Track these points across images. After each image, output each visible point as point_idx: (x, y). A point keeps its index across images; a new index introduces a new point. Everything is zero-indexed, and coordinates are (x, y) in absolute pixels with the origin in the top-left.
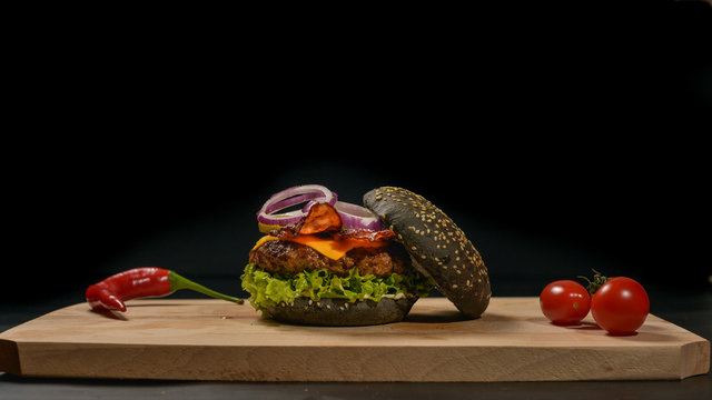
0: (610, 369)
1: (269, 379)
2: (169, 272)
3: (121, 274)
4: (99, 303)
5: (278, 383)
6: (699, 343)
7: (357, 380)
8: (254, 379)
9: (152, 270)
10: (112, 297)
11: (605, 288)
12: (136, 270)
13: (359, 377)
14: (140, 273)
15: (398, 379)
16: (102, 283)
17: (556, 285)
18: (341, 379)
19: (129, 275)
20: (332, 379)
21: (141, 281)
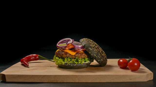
0: (131, 79)
1: (58, 82)
2: (39, 55)
3: (28, 56)
4: (23, 63)
5: (60, 83)
6: (151, 73)
7: (77, 82)
8: (55, 82)
9: (35, 55)
10: (26, 62)
11: (131, 61)
12: (31, 55)
13: (77, 81)
14: (32, 55)
15: (86, 82)
16: (24, 58)
17: (121, 60)
18: (74, 82)
19: (30, 56)
20: (71, 82)
21: (32, 58)
